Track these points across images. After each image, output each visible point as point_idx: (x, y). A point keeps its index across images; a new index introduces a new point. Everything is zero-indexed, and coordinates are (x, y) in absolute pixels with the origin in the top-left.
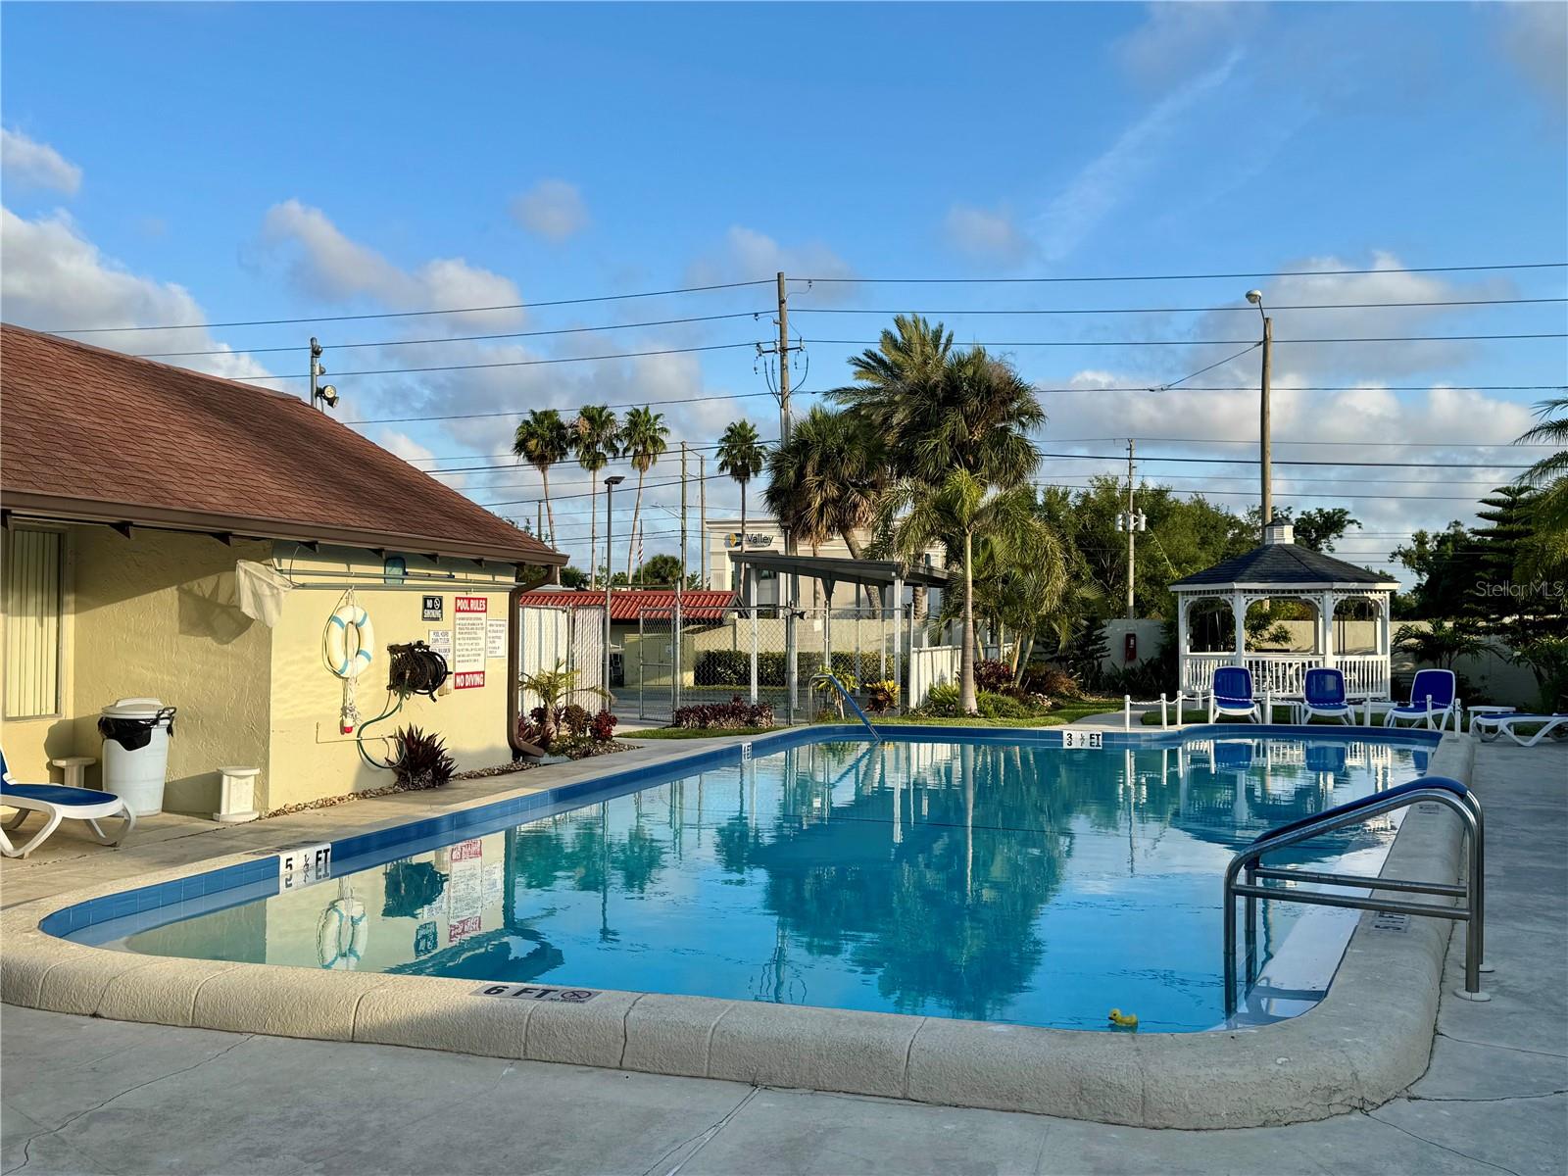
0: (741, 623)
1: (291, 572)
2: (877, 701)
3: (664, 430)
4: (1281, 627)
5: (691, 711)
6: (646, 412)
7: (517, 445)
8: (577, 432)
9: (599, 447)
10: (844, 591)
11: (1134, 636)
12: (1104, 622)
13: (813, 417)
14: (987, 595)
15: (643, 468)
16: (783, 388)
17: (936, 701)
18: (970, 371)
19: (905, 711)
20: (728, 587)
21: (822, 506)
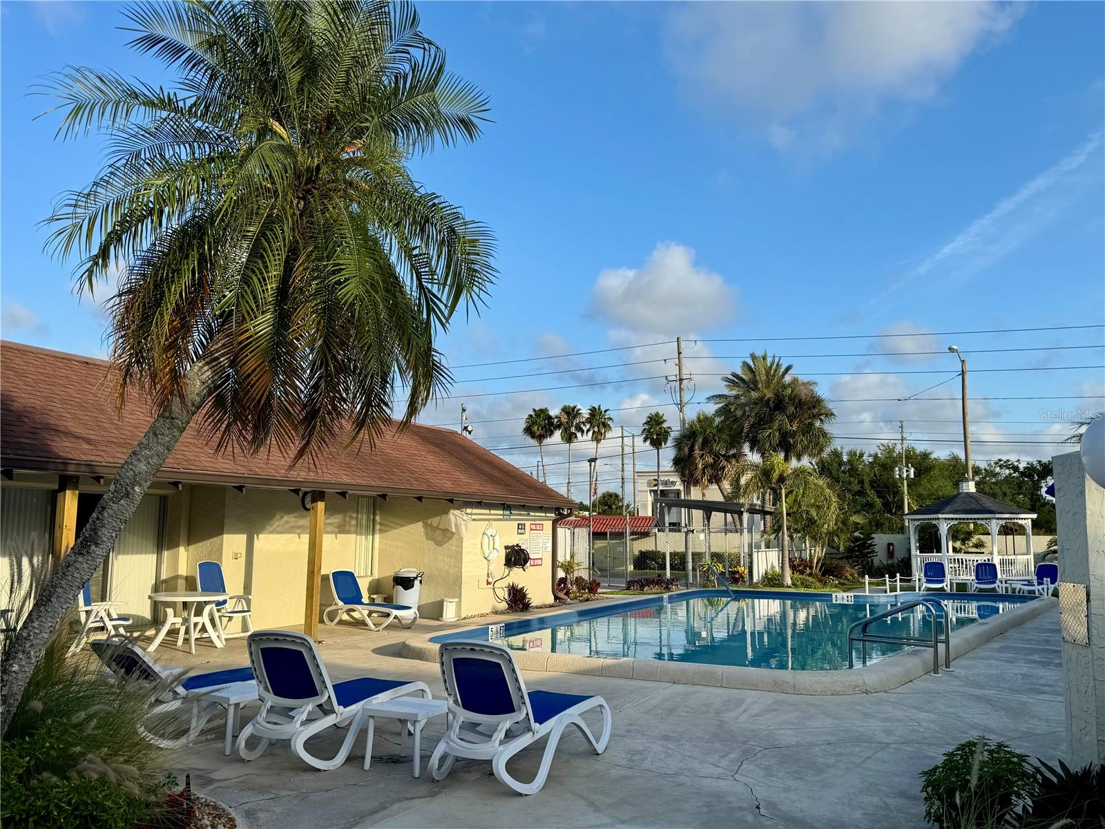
0: (659, 534)
1: (471, 514)
2: (735, 578)
3: (610, 419)
4: (979, 539)
5: (635, 582)
6: (599, 408)
7: (525, 429)
8: (560, 421)
9: (573, 430)
10: (717, 517)
11: (892, 544)
12: (873, 536)
13: (699, 418)
14: (796, 522)
15: (598, 441)
16: (681, 401)
17: (769, 579)
18: (789, 391)
19: (751, 584)
20: (650, 514)
21: (704, 469)
